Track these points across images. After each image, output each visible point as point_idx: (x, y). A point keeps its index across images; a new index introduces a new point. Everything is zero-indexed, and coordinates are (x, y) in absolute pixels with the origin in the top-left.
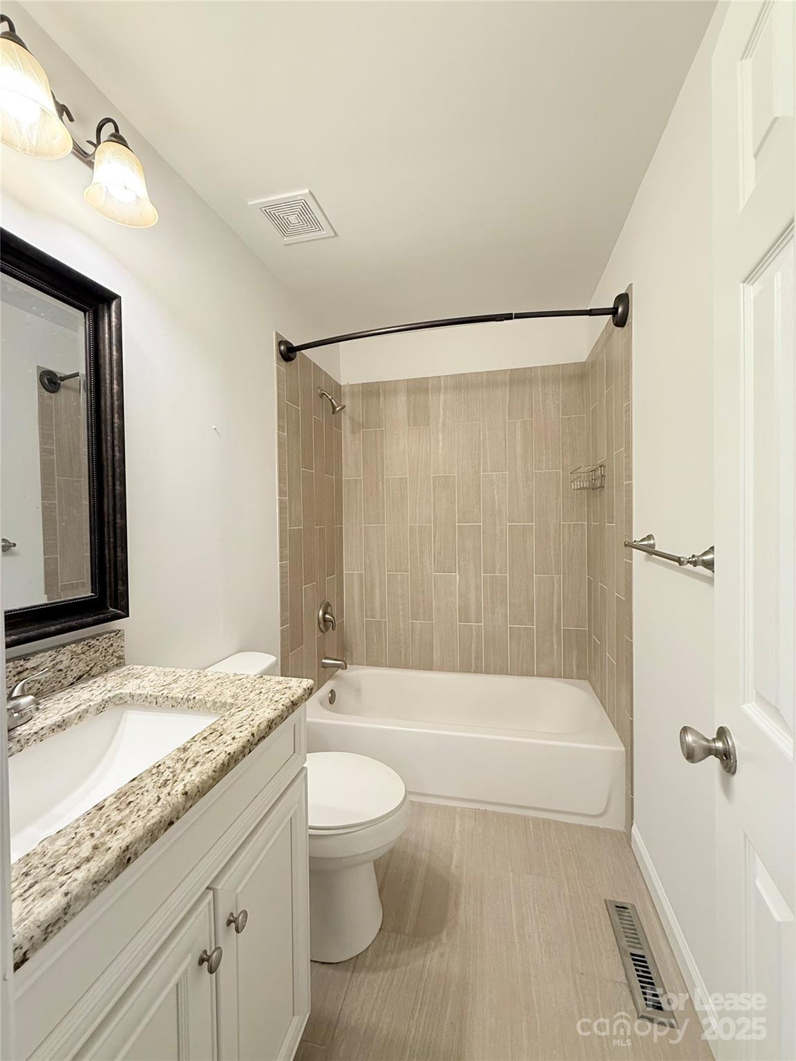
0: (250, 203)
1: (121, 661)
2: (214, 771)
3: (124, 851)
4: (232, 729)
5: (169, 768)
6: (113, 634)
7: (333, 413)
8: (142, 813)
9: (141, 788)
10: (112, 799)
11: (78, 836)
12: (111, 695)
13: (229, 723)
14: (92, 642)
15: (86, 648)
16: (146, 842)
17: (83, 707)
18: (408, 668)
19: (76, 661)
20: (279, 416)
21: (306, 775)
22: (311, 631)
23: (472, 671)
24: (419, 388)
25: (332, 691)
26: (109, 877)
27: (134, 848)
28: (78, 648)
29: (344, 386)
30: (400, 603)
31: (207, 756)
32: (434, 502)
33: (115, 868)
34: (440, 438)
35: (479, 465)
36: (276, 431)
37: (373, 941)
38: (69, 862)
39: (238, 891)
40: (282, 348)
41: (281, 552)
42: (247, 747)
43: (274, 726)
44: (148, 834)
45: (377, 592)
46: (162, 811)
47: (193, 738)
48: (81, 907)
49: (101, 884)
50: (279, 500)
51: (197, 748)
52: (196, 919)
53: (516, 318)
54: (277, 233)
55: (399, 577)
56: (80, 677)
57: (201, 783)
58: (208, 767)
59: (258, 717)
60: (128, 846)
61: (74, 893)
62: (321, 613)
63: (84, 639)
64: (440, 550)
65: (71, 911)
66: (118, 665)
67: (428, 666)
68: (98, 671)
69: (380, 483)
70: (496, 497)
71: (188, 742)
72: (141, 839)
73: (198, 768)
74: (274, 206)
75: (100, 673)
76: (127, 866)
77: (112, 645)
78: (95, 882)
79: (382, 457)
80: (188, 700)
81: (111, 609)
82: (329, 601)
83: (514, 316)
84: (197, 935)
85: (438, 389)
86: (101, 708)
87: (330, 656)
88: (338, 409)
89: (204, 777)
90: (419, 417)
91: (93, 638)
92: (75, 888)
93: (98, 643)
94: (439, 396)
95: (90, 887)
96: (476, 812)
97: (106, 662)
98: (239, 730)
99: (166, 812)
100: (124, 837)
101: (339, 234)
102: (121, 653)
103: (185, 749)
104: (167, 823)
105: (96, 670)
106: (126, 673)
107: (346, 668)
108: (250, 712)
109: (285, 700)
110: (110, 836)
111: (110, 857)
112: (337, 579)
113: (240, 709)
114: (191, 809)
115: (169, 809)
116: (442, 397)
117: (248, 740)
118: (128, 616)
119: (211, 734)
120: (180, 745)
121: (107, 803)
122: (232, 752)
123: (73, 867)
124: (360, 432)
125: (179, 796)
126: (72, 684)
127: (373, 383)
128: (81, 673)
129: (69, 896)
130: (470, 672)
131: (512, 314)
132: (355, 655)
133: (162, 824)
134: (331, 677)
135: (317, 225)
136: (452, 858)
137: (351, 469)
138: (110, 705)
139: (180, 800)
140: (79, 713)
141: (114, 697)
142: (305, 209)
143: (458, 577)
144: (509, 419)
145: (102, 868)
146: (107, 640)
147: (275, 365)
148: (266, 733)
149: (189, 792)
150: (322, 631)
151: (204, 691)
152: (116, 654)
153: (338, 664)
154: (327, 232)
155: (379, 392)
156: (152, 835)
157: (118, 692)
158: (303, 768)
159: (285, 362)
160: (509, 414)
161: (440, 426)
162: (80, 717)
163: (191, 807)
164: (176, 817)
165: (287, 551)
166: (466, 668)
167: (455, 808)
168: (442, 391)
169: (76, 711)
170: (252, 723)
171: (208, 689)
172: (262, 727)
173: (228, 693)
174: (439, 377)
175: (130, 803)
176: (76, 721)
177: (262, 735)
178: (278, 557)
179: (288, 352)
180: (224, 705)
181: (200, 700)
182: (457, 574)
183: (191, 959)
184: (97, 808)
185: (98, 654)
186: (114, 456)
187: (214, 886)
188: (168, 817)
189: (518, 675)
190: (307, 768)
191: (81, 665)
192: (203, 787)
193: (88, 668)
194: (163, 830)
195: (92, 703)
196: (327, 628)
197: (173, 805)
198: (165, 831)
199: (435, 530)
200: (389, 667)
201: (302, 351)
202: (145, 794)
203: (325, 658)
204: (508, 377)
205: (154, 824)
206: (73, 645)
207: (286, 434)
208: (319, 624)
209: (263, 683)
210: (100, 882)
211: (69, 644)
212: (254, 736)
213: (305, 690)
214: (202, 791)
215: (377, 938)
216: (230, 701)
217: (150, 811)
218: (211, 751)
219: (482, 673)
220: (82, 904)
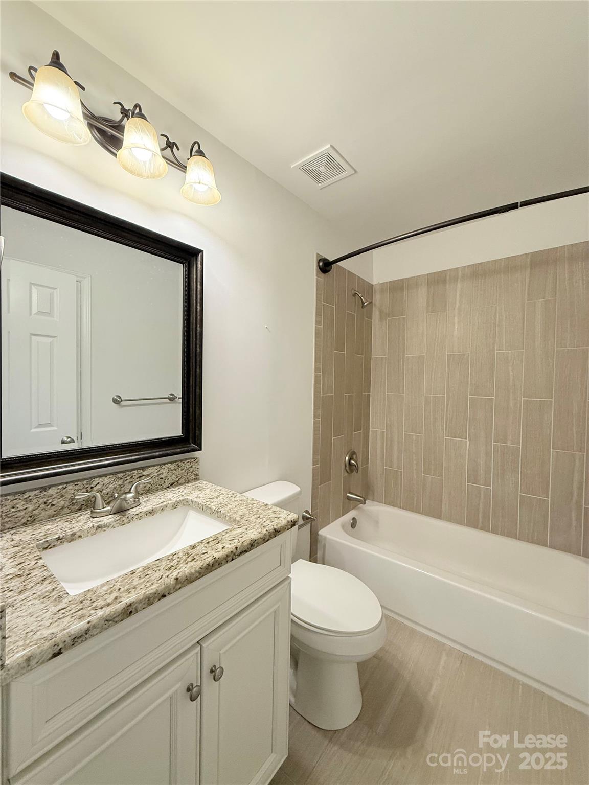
0: (292, 166)
1: (198, 477)
2: (200, 568)
3: (128, 606)
4: (226, 540)
5: (178, 557)
6: (193, 460)
7: (362, 307)
8: (148, 585)
9: (158, 567)
10: (141, 569)
11: (115, 587)
12: (181, 498)
13: (228, 535)
14: (180, 464)
15: (177, 467)
16: (144, 604)
17: (165, 503)
18: (419, 513)
19: (171, 474)
20: (316, 315)
21: (290, 583)
22: (338, 472)
23: (479, 527)
24: (438, 280)
25: (354, 519)
26: (116, 619)
27: (135, 606)
28: (172, 467)
29: (376, 285)
30: (414, 458)
31: (202, 556)
32: (448, 377)
33: (121, 615)
34: (456, 321)
35: (494, 344)
36: (314, 325)
37: (350, 725)
38: (101, 603)
39: (221, 652)
40: (321, 264)
41: (315, 413)
42: (230, 556)
43: (256, 545)
44: (146, 599)
45: (395, 447)
46: (158, 587)
47: (202, 541)
48: (97, 632)
49: (111, 622)
50: (315, 374)
51: (201, 549)
52: (185, 661)
53: (521, 206)
54: (312, 182)
55: (414, 438)
56: (172, 484)
57: (190, 574)
58: (197, 565)
59: (247, 535)
60: (131, 604)
61: (94, 623)
62: (347, 458)
63: (176, 461)
64: (452, 418)
65: (90, 633)
66: (195, 480)
67: (438, 515)
68: (183, 482)
69: (401, 360)
70: (511, 373)
71: (198, 543)
72: (140, 601)
73: (192, 563)
74: (310, 163)
75: (184, 483)
76: (129, 616)
77: (192, 467)
78: (107, 620)
79: (404, 340)
80: (218, 512)
81: (192, 445)
82: (355, 451)
83: (519, 205)
84: (187, 671)
85: (455, 279)
86: (175, 506)
87: (354, 492)
88: (366, 304)
89: (193, 571)
90: (437, 305)
91: (181, 461)
92: (94, 619)
93: (184, 465)
94: (457, 285)
95: (103, 623)
96: (464, 655)
97: (188, 477)
98: (230, 542)
99: (160, 588)
100: (132, 597)
101: (357, 170)
102: (197, 472)
103: (194, 547)
104: (161, 595)
105: (182, 481)
106: (196, 486)
107: (365, 504)
108: (244, 530)
109: (270, 527)
110: (126, 594)
111: (118, 607)
112: (364, 434)
113: (239, 527)
114: (180, 590)
115: (163, 586)
116: (459, 285)
117: (232, 552)
118: (201, 450)
119: (214, 540)
120: (192, 543)
121: (138, 571)
122: (217, 558)
123: (100, 607)
124: (386, 320)
125: (172, 579)
126: (168, 487)
127: (399, 280)
128: (173, 482)
129: (90, 624)
130: (477, 528)
131: (517, 203)
132: (376, 494)
133: (156, 595)
134: (354, 508)
135: (340, 168)
136: (431, 685)
137: (379, 348)
138: (180, 505)
139: (172, 582)
140: (162, 506)
141: (183, 500)
142: (330, 159)
143: (468, 443)
144: (528, 300)
145: (112, 613)
146: (189, 463)
147: (315, 277)
148: (248, 549)
149: (180, 578)
150: (347, 472)
151: (228, 508)
152: (194, 472)
153: (358, 499)
154: (349, 171)
155: (403, 286)
156: (149, 601)
157: (186, 497)
158: (288, 577)
159: (323, 274)
160: (529, 294)
161: (456, 311)
162: (162, 509)
163: (180, 588)
164: (168, 592)
165: (320, 412)
166: (473, 523)
167: (444, 644)
168: (459, 280)
169: (161, 505)
170: (240, 539)
171: (231, 507)
172: (245, 544)
173: (240, 513)
174: (457, 268)
175: (148, 574)
176: (160, 511)
177: (244, 550)
178: (313, 416)
179: (325, 266)
180: (235, 520)
181: (223, 513)
182: (467, 440)
183: (181, 686)
184: (132, 572)
185: (183, 471)
186: (196, 350)
187: (202, 644)
188: (161, 592)
189: (528, 541)
190: (291, 578)
191: (174, 476)
192: (190, 577)
193: (177, 479)
194: (157, 600)
195: (170, 502)
196: (352, 471)
197: (167, 584)
198: (159, 600)
199: (448, 401)
200: (403, 509)
201: (337, 263)
202: (158, 571)
203: (349, 493)
204: (528, 260)
205: (151, 594)
206: (170, 464)
207: (322, 327)
208: (345, 466)
209: (264, 510)
210: (110, 621)
211: (167, 463)
212: (237, 549)
213: (288, 522)
214: (190, 580)
215: (355, 723)
216: (238, 519)
217: (152, 584)
218: (206, 553)
219: (489, 531)
220: (98, 631)
